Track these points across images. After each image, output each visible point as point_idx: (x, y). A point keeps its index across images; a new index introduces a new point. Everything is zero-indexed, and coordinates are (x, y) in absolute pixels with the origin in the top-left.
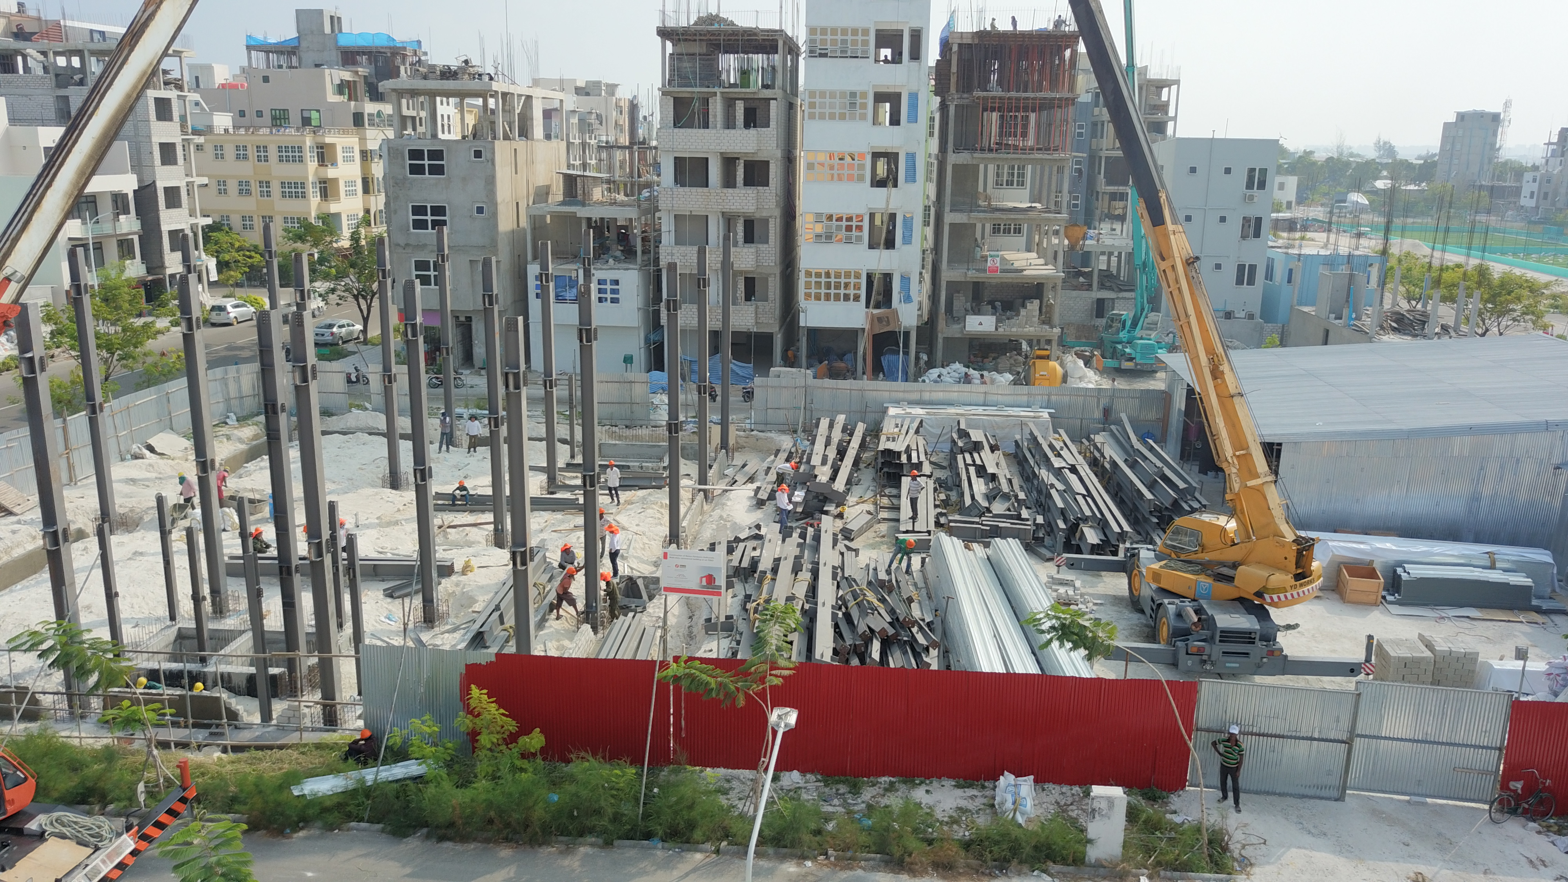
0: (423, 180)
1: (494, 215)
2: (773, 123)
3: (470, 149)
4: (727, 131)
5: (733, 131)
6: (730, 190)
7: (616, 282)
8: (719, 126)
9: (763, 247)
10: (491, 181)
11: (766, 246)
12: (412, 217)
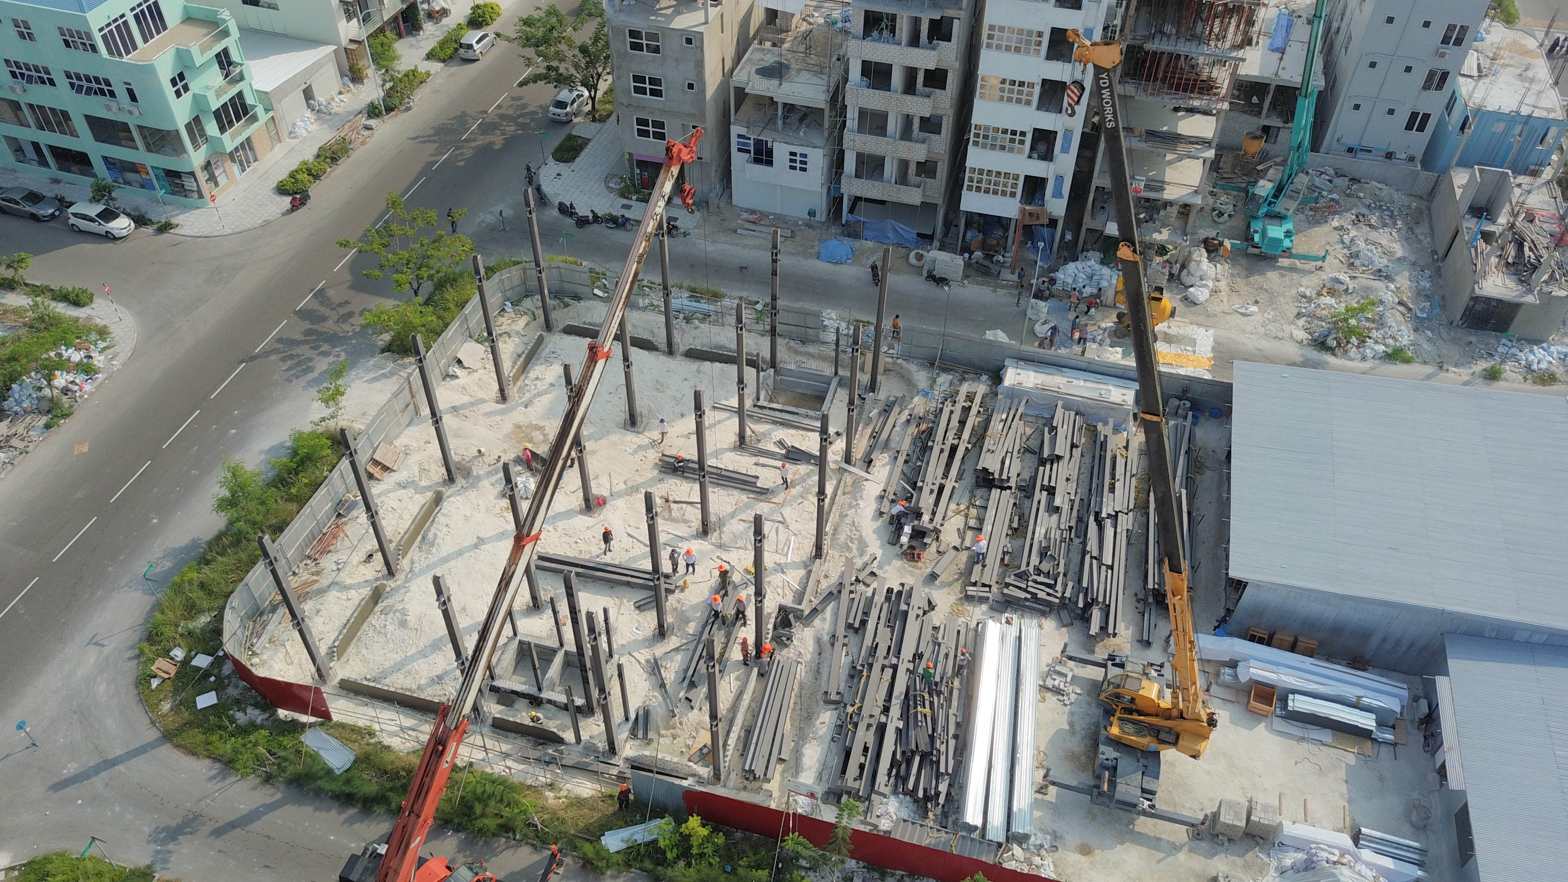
0: (642, 56)
1: (703, 91)
2: (954, 39)
3: (682, 36)
4: (911, 49)
5: (916, 50)
6: (909, 97)
7: (805, 156)
8: (903, 43)
9: (934, 137)
10: (700, 64)
11: (938, 136)
12: (633, 84)
